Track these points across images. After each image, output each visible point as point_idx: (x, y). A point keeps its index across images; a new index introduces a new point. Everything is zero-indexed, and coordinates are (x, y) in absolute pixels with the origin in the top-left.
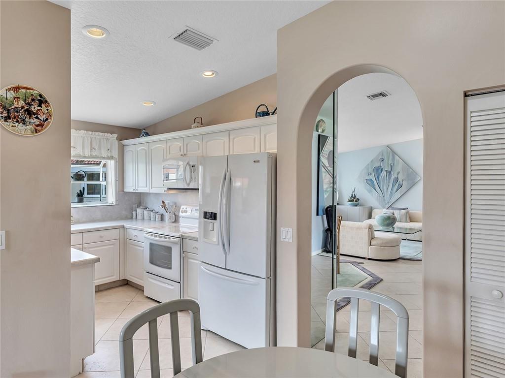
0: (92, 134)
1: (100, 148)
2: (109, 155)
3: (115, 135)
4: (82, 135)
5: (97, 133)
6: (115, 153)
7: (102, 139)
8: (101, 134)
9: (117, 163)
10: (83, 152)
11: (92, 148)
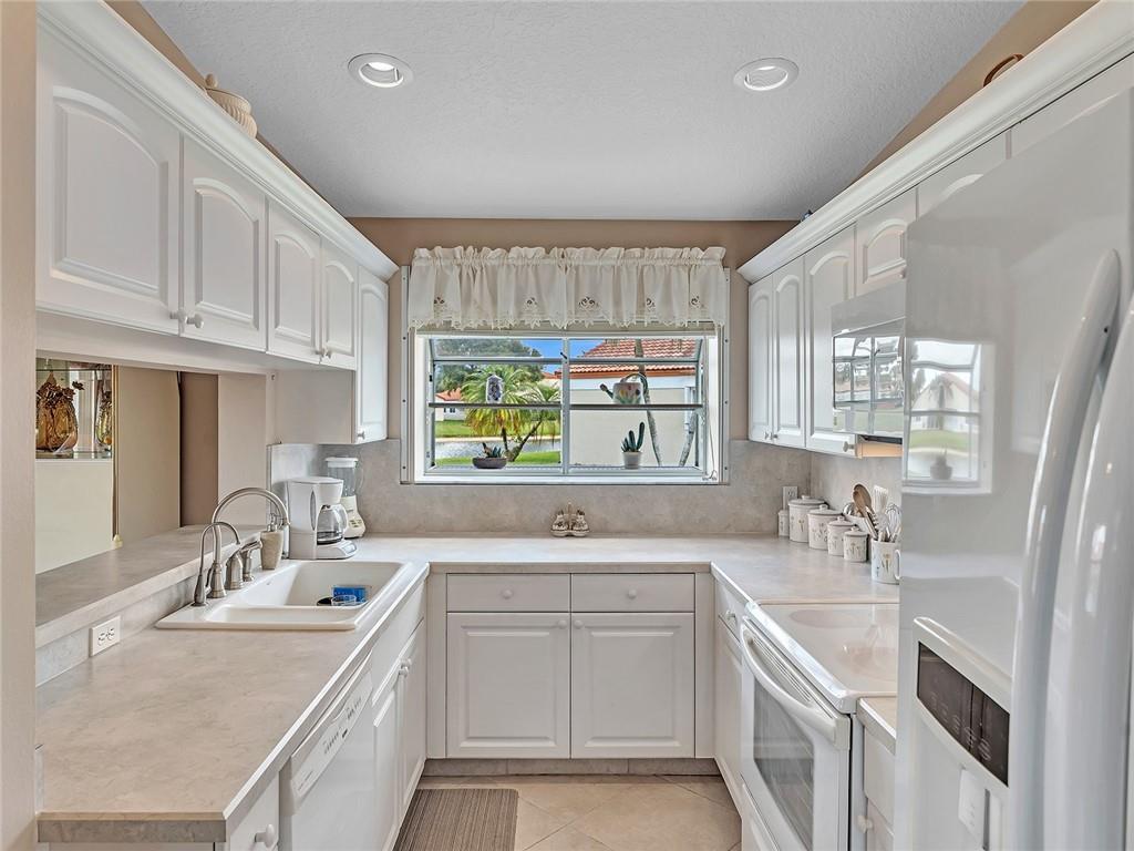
0: (642, 256)
1: (667, 300)
2: (697, 318)
3: (718, 252)
4: (613, 262)
5: (657, 251)
6: (719, 311)
7: (674, 270)
8: (671, 252)
9: (727, 345)
10: (618, 315)
11: (644, 303)
